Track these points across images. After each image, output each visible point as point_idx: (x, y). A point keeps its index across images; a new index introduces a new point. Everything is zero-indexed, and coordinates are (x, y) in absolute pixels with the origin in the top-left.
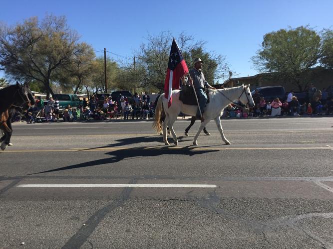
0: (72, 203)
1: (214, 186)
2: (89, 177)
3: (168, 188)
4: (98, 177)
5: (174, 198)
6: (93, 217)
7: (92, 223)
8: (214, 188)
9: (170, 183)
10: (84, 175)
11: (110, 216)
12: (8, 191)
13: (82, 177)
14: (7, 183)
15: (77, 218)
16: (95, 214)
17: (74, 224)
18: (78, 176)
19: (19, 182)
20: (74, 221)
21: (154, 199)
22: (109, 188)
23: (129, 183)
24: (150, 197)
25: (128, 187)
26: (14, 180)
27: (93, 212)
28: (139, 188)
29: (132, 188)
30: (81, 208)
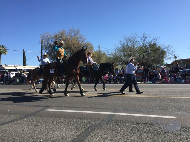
0: (75, 121)
1: (175, 117)
2: (87, 108)
3: (139, 116)
4: (92, 108)
5: (144, 122)
6: (88, 129)
7: (87, 133)
8: (175, 119)
9: (141, 114)
10: (84, 107)
11: (99, 130)
12: (40, 112)
13: (83, 108)
14: (40, 108)
15: (78, 129)
16: (90, 128)
17: (75, 132)
18: (80, 107)
19: (47, 108)
20: (75, 130)
21: (129, 122)
22: (99, 114)
23: (112, 112)
24: (127, 121)
25: (111, 114)
26: (45, 107)
27: (88, 126)
28: (119, 115)
29: (114, 115)
30: (80, 124)
